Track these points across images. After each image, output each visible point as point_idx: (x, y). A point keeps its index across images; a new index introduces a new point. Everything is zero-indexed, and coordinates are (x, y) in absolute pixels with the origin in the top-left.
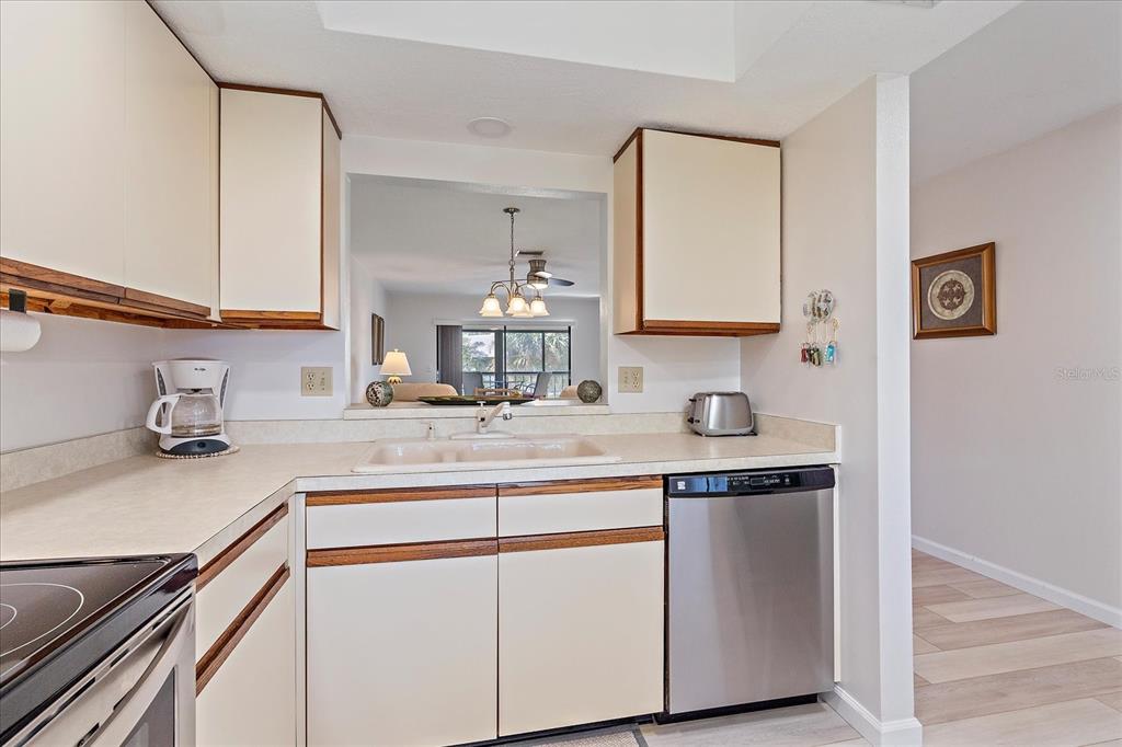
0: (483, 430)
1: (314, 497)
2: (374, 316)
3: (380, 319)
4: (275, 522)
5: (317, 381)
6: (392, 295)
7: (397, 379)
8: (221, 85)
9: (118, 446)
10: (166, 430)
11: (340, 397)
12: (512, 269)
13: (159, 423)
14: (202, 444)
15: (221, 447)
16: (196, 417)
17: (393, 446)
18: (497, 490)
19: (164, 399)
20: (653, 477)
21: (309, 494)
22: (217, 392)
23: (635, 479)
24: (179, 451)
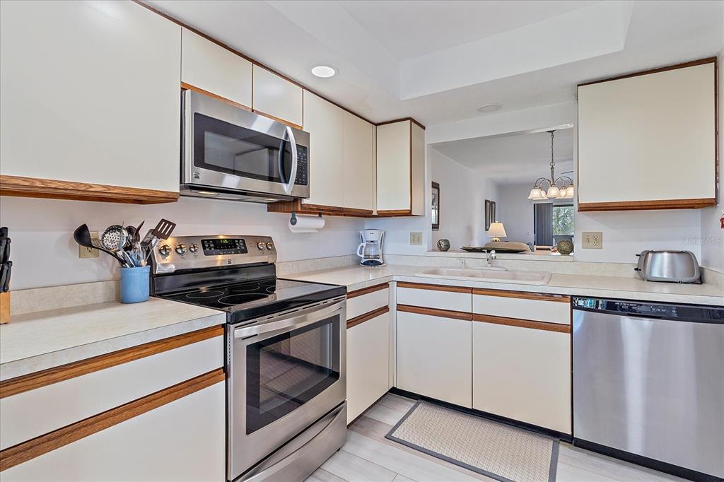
0: (490, 265)
1: (400, 284)
2: (486, 201)
3: (492, 203)
4: (382, 289)
5: (416, 239)
6: (502, 187)
7: (497, 239)
8: (377, 125)
9: (349, 261)
10: (363, 256)
11: (425, 246)
12: (552, 168)
13: (361, 254)
14: (372, 262)
15: (379, 264)
16: (372, 252)
17: (442, 269)
18: (472, 290)
19: (362, 244)
20: (564, 296)
21: (398, 282)
22: (379, 242)
23: (552, 295)
24: (365, 264)
